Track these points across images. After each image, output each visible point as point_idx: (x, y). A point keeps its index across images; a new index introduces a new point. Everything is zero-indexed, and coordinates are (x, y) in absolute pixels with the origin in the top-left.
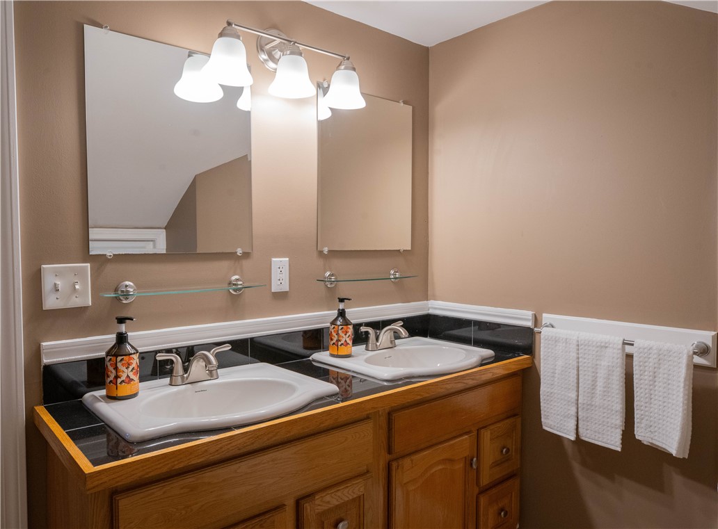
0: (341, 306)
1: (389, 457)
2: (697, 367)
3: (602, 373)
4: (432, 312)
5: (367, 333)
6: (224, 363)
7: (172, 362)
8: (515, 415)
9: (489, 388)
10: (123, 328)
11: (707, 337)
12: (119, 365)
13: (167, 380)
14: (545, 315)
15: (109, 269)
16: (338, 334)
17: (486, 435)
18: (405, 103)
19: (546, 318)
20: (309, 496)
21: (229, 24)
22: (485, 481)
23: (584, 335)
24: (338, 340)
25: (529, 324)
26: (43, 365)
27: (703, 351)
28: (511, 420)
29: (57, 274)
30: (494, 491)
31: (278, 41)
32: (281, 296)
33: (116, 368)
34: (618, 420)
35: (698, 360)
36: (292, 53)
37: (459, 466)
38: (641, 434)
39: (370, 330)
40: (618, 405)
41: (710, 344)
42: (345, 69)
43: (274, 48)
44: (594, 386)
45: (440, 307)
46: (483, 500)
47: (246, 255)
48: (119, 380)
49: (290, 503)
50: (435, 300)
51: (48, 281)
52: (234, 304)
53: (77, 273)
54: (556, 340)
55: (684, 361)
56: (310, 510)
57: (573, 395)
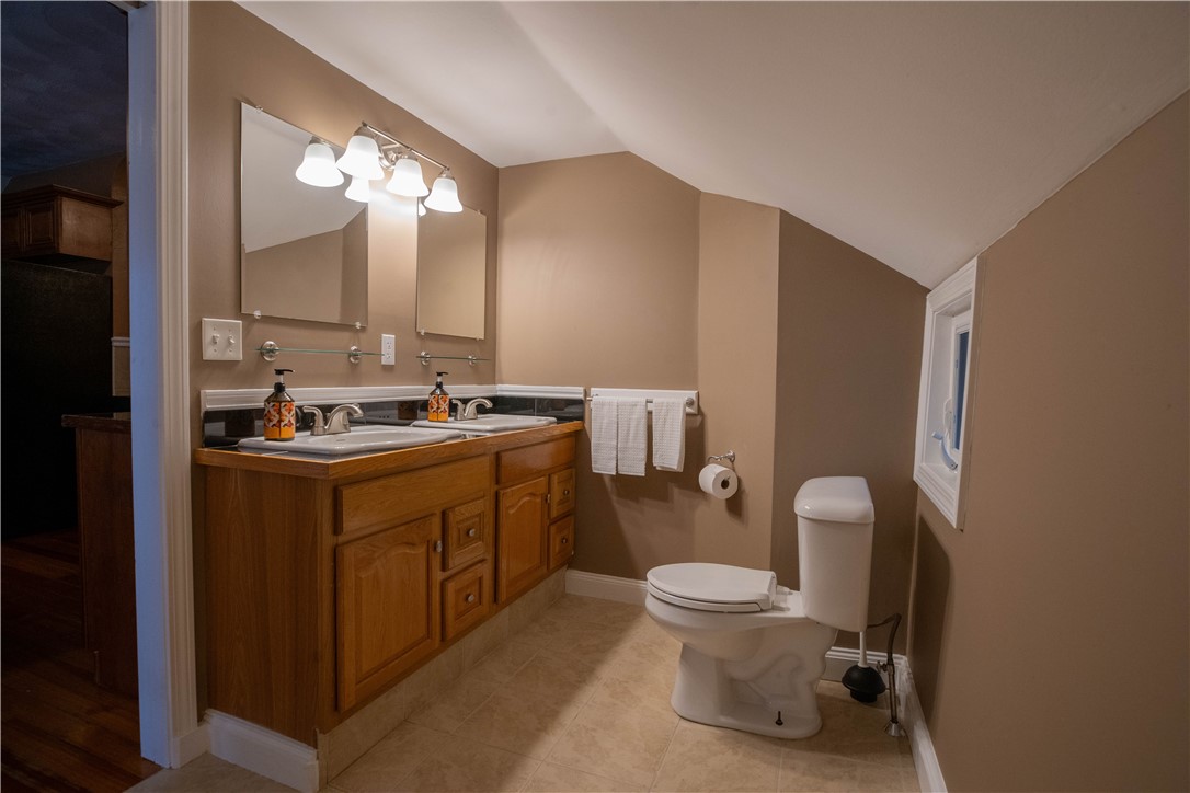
0: (439, 379)
1: (496, 488)
2: (688, 415)
3: (633, 424)
4: (499, 394)
5: (457, 405)
6: (354, 422)
7: (313, 414)
8: (570, 467)
9: (551, 445)
10: (281, 379)
11: (692, 394)
12: (283, 410)
13: (309, 433)
14: (592, 389)
15: (256, 328)
16: (438, 403)
17: (555, 478)
18: (482, 212)
19: (594, 390)
20: (452, 508)
21: (365, 125)
22: (554, 514)
23: (621, 399)
24: (438, 408)
25: (581, 396)
26: (203, 411)
27: (690, 403)
28: (569, 470)
29: (216, 327)
30: (559, 523)
31: (398, 145)
32: (388, 369)
33: (280, 413)
34: (643, 455)
35: (689, 410)
36: (409, 158)
37: (539, 500)
38: (657, 462)
39: (459, 403)
40: (643, 445)
41: (694, 398)
42: (447, 177)
43: (390, 149)
44: (628, 433)
45: (506, 389)
46: (553, 529)
47: (363, 329)
48: (282, 424)
49: (438, 513)
50: (502, 383)
51: (209, 333)
52: (353, 372)
53: (231, 328)
54: (603, 404)
55: (681, 409)
56: (453, 519)
57: (615, 443)
